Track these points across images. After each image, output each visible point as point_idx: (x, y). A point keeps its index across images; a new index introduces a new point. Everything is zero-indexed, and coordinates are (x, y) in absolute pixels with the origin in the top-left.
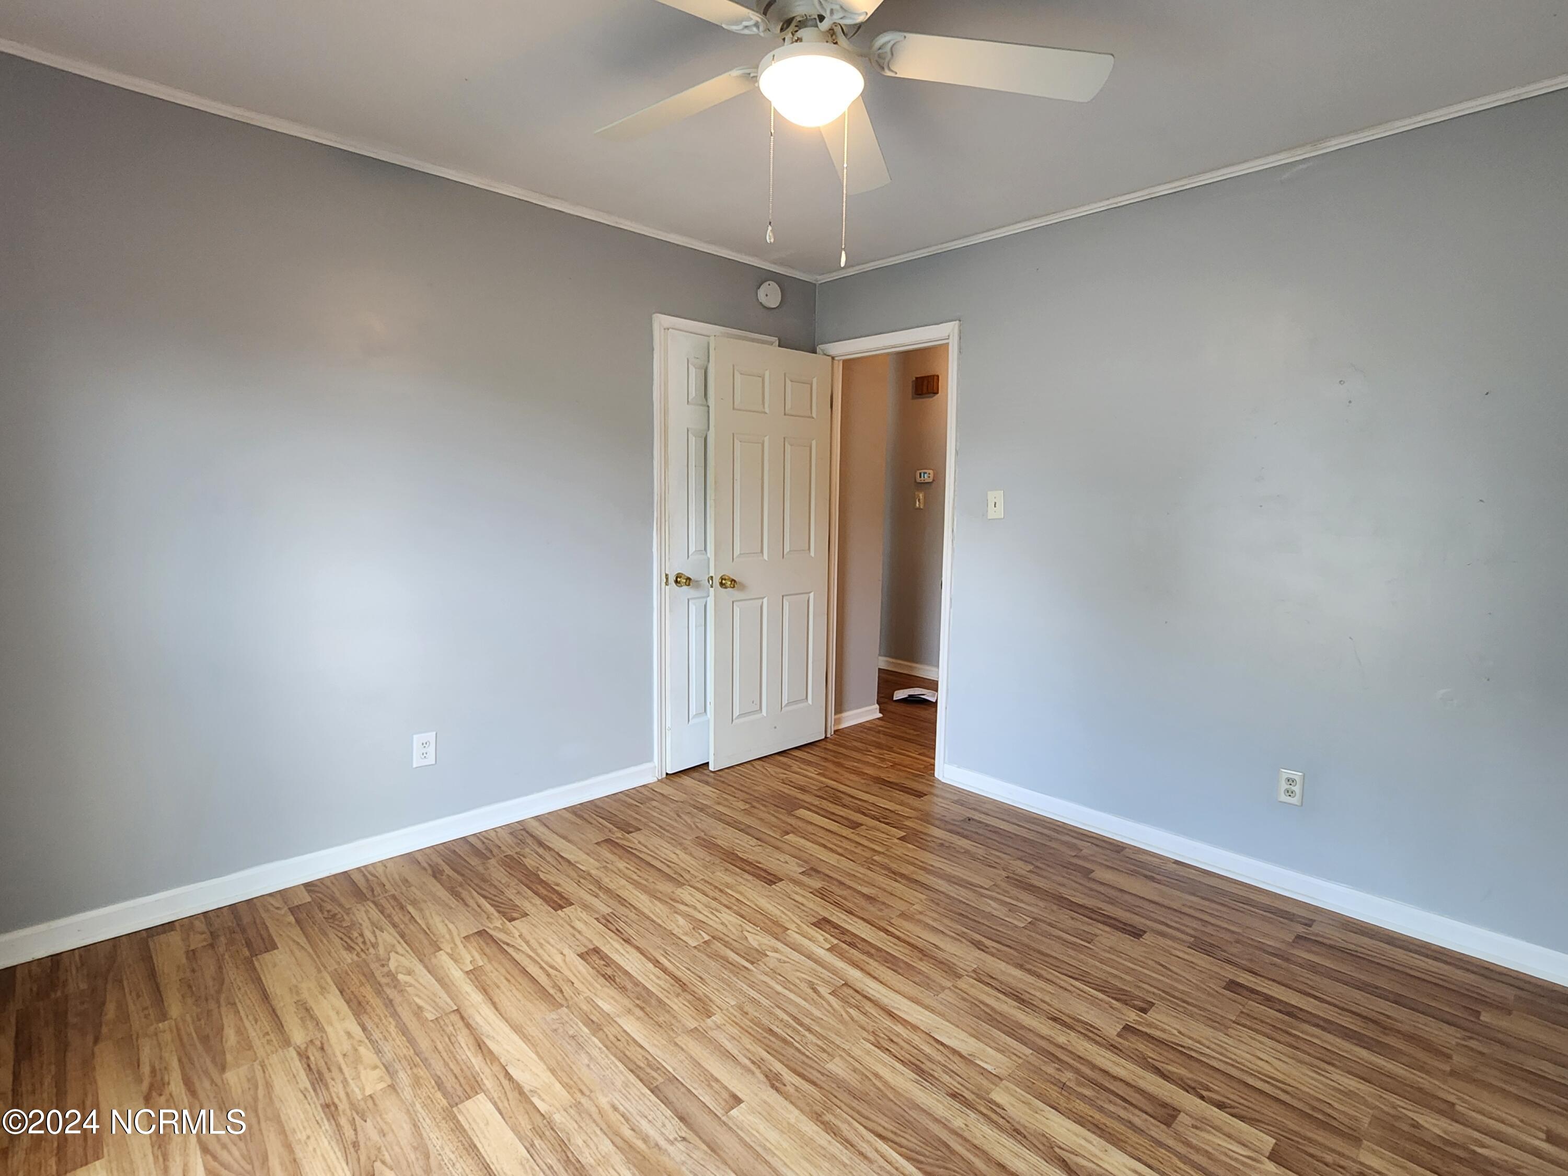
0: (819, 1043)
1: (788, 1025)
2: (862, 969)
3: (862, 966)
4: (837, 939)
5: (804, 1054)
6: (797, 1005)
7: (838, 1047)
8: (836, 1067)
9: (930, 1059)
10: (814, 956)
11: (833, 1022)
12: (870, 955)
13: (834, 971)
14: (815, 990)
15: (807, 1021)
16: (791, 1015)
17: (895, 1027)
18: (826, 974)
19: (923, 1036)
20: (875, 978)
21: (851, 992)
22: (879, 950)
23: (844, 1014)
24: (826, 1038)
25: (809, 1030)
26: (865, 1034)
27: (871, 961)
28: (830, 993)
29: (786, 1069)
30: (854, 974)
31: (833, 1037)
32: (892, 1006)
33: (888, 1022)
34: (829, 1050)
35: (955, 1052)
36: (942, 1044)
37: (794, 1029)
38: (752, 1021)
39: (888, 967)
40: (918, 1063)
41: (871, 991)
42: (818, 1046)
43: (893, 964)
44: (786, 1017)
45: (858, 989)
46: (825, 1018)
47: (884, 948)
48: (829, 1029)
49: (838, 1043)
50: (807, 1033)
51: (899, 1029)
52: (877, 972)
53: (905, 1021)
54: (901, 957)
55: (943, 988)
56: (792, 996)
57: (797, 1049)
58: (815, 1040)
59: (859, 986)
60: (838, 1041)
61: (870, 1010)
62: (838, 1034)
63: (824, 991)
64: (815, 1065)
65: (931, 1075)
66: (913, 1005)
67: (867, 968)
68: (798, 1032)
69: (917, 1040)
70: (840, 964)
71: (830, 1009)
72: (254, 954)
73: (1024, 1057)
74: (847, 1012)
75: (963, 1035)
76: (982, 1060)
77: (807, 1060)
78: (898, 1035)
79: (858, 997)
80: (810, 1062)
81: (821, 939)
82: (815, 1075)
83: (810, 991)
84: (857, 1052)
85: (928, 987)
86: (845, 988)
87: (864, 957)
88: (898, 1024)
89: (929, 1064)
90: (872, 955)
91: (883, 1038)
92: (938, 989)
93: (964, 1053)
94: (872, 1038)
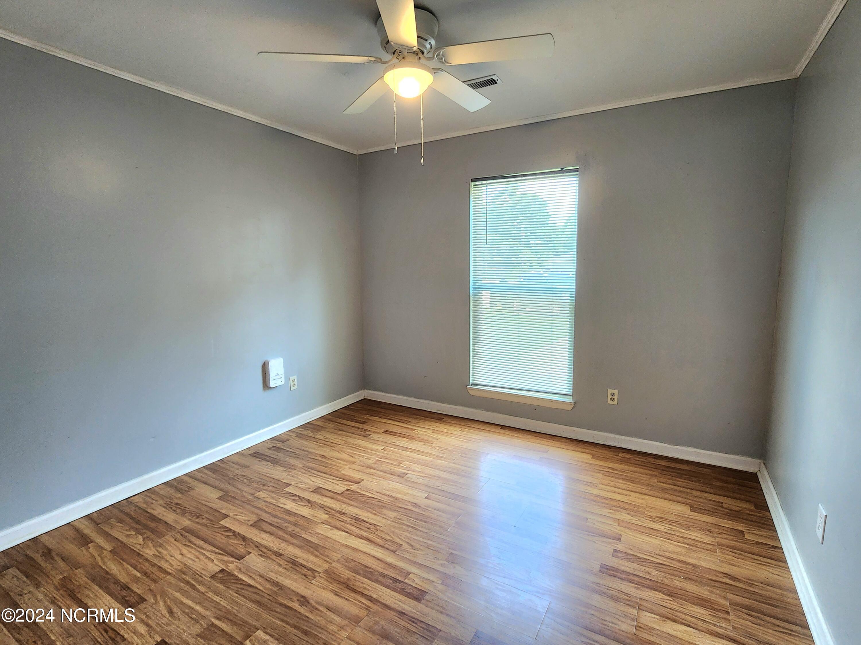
0: (402, 522)
1: (419, 526)
2: (386, 563)
3: (386, 565)
4: (406, 583)
5: (407, 516)
6: (418, 536)
7: (393, 521)
8: (392, 514)
9: (352, 525)
10: (417, 566)
11: (397, 531)
12: (383, 576)
13: (403, 558)
14: (410, 545)
15: (410, 529)
16: (418, 530)
17: (367, 534)
18: (407, 556)
19: (353, 533)
20: (378, 559)
21: (390, 548)
22: (377, 581)
23: (393, 536)
24: (400, 524)
25: (408, 525)
26: (381, 528)
27: (381, 570)
28: (402, 545)
29: (413, 510)
30: (390, 559)
31: (396, 525)
32: (368, 544)
33: (371, 536)
34: (397, 520)
35: (339, 529)
36: (345, 531)
37: (415, 525)
38: (436, 524)
39: (370, 568)
40: (357, 522)
41: (380, 550)
42: (402, 520)
43: (367, 572)
44: (420, 529)
45: (388, 551)
46: (402, 532)
47: (373, 583)
48: (399, 528)
49: (394, 523)
50: (409, 524)
51: (365, 534)
52: (377, 564)
53: (362, 539)
54: (361, 578)
55: (338, 561)
56: (421, 539)
57: (411, 517)
58: (404, 522)
59: (387, 552)
60: (393, 524)
61: (379, 540)
62: (394, 527)
63: (406, 546)
64: (401, 513)
65: (351, 518)
66: (357, 547)
67: (382, 565)
68: (412, 524)
69: (356, 531)
70: (401, 564)
71: (400, 537)
72: (691, 507)
73: (307, 533)
74: (392, 537)
75: (334, 537)
76: (328, 528)
77: (406, 514)
78: (365, 531)
79: (386, 546)
80: (404, 514)
81: (417, 581)
82: (400, 510)
83: (413, 544)
84: (384, 521)
85: (347, 560)
86: (395, 549)
87: (386, 572)
88: (365, 536)
89: (352, 522)
90: (381, 576)
91: (372, 529)
92: (341, 560)
93: (335, 530)
94: (378, 527)
